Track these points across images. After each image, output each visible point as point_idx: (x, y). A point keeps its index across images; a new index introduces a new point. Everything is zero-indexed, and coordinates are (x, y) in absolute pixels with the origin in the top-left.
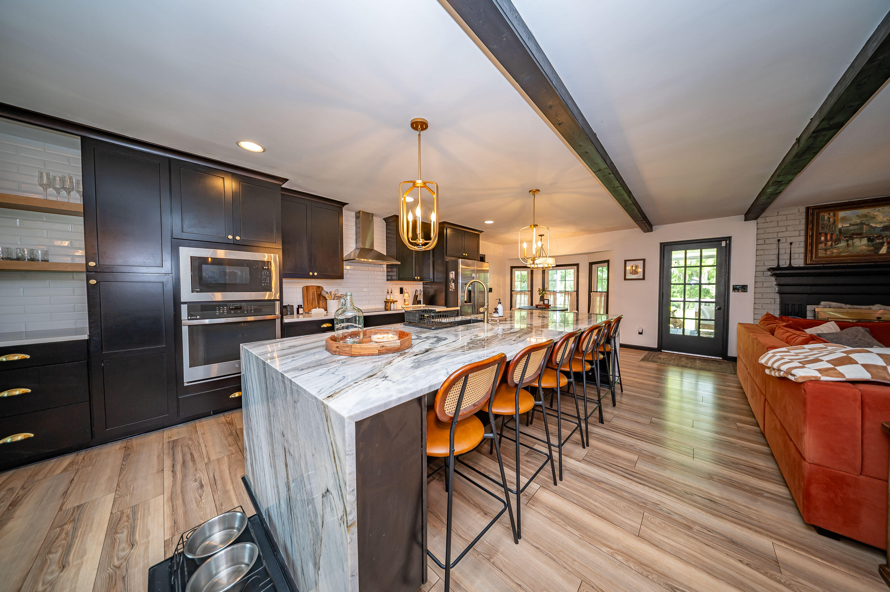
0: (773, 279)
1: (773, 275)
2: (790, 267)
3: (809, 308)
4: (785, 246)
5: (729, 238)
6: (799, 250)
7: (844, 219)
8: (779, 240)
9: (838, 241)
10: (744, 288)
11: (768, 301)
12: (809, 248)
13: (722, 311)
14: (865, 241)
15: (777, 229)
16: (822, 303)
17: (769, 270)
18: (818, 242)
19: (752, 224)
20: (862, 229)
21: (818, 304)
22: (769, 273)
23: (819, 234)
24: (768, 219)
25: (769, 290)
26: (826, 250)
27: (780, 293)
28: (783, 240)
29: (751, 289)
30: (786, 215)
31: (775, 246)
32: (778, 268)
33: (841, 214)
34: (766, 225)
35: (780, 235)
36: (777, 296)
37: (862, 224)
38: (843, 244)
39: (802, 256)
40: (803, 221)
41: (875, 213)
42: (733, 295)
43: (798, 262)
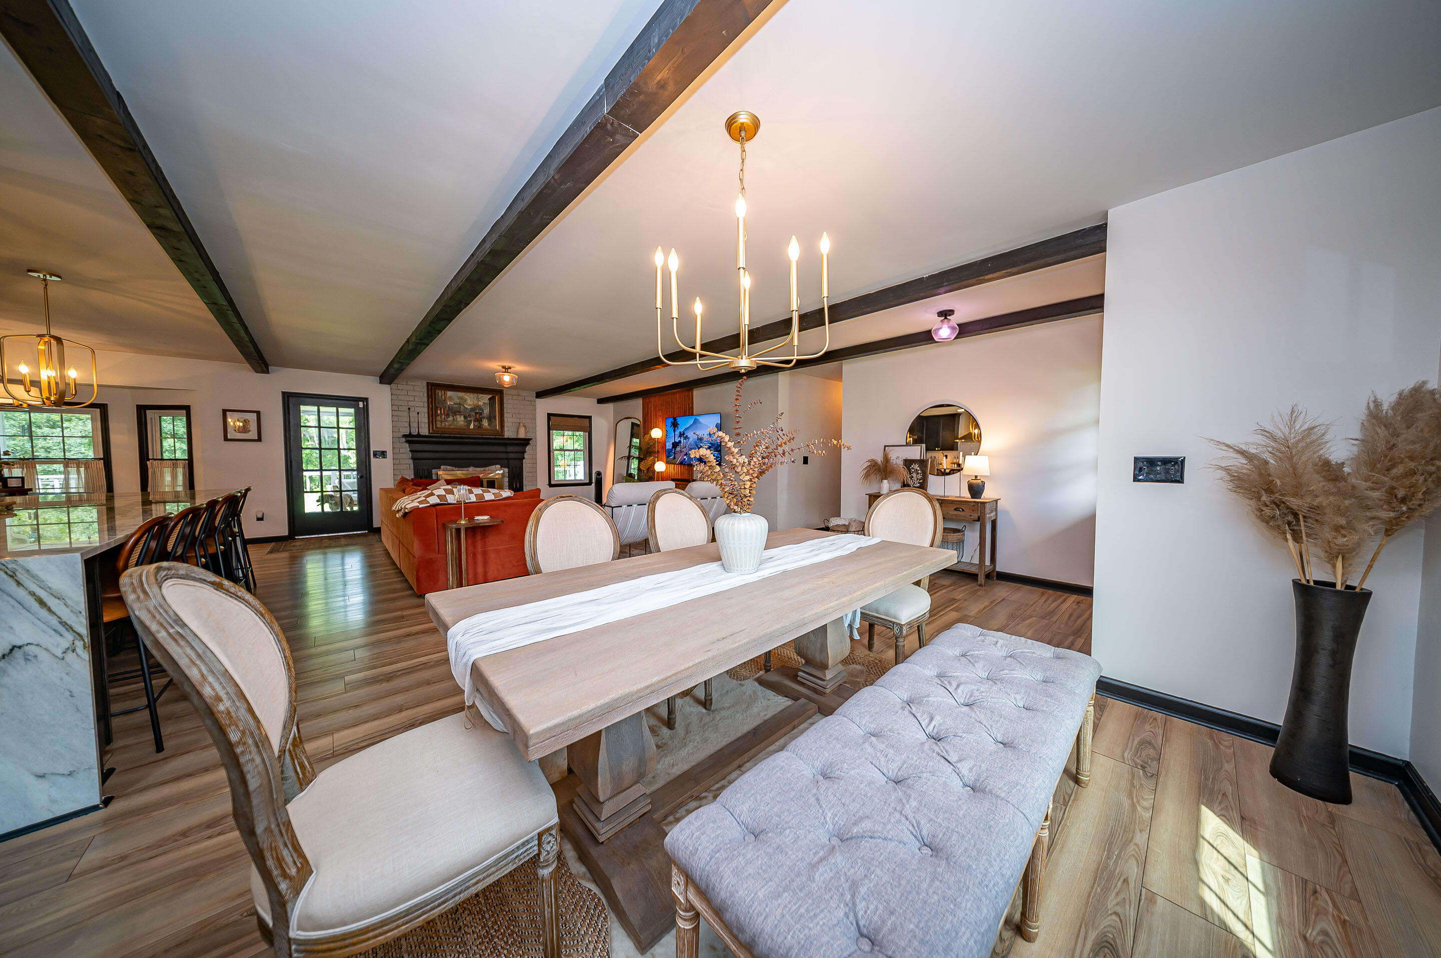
0: (407, 445)
1: (407, 441)
2: (419, 435)
3: (434, 471)
4: (413, 414)
5: (365, 400)
6: (424, 419)
7: (451, 398)
8: (409, 409)
9: (448, 415)
10: (383, 454)
11: (404, 467)
12: (431, 419)
13: (364, 479)
14: (462, 418)
15: (407, 398)
16: (442, 467)
17: (404, 436)
18: (437, 415)
19: (386, 388)
20: (460, 408)
21: (439, 468)
22: (404, 439)
23: (436, 408)
24: (400, 387)
25: (405, 456)
26: (441, 422)
27: (413, 459)
28: (412, 409)
29: (390, 454)
30: (413, 386)
31: (406, 414)
32: (410, 435)
33: (449, 393)
34: (398, 392)
35: (411, 404)
36: (411, 462)
37: (460, 404)
38: (451, 418)
39: (427, 425)
40: (426, 395)
41: (467, 397)
42: (373, 460)
43: (425, 431)
